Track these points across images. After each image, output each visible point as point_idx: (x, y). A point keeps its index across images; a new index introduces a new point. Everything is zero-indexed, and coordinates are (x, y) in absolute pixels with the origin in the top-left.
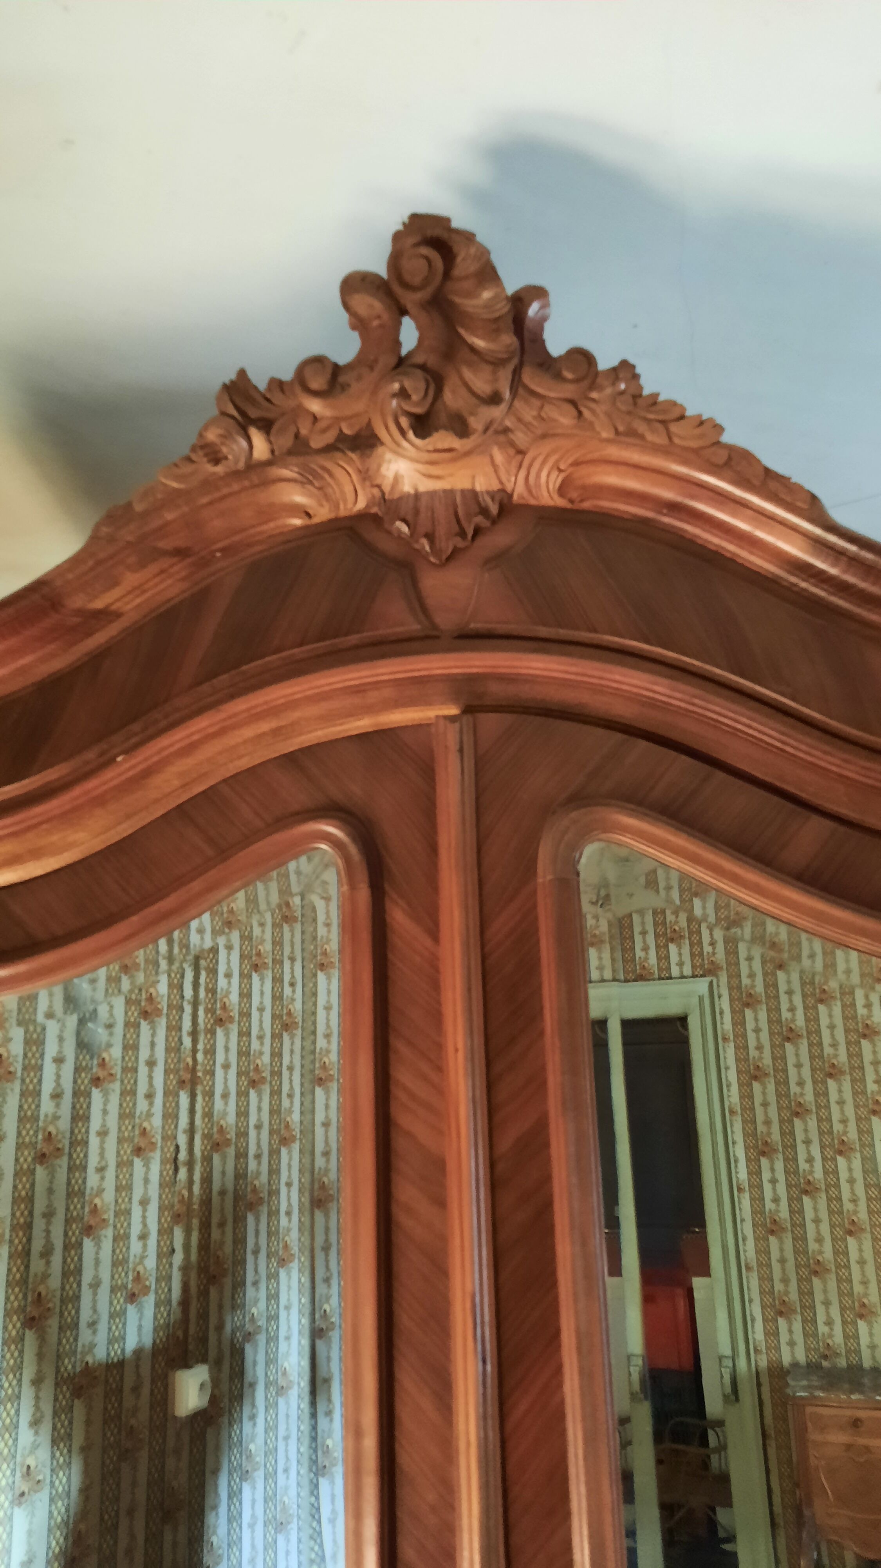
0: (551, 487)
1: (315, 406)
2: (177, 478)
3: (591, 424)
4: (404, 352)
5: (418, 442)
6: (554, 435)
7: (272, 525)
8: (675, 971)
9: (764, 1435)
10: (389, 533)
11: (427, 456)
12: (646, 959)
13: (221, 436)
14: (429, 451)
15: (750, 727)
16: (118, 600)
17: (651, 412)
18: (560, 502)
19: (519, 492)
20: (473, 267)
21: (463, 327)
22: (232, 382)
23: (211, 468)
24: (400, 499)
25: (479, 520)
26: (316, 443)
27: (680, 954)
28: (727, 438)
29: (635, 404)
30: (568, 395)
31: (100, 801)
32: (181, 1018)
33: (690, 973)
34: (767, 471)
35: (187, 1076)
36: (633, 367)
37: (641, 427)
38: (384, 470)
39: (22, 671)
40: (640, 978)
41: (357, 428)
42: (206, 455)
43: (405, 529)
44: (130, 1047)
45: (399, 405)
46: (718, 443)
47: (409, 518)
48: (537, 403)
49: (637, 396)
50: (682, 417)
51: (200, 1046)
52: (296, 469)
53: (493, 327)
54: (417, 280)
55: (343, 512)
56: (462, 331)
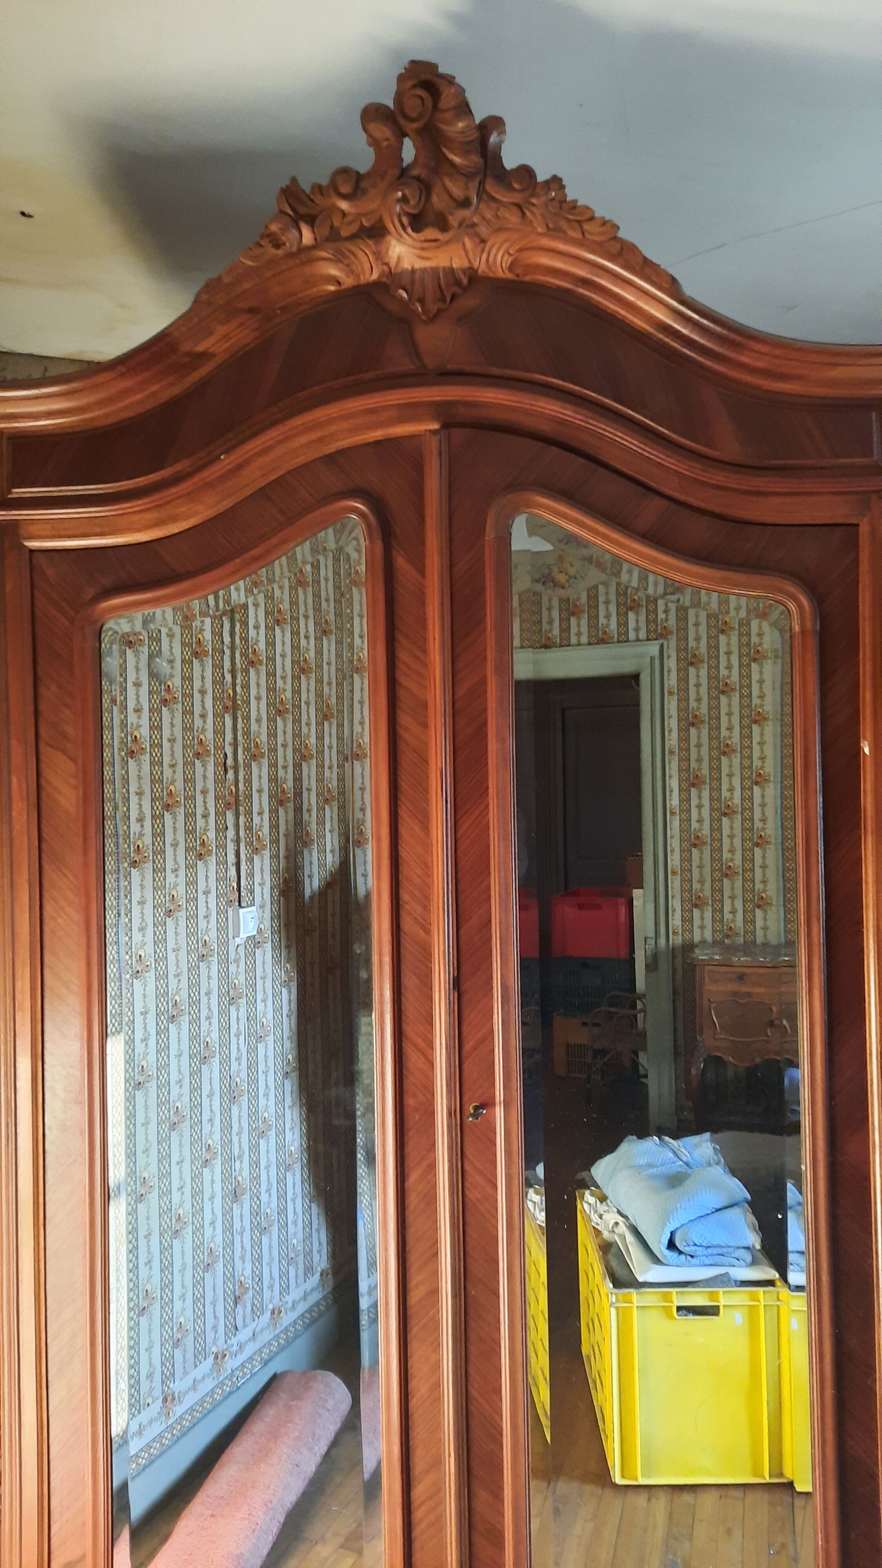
0: (504, 266)
1: (344, 205)
2: (252, 258)
3: (531, 222)
4: (405, 164)
5: (414, 235)
6: (507, 229)
7: (314, 290)
8: (632, 635)
9: (675, 992)
10: (394, 297)
11: (419, 245)
12: (608, 625)
13: (281, 229)
14: (421, 241)
15: (623, 439)
16: (213, 345)
17: (572, 214)
18: (509, 276)
19: (482, 268)
20: (453, 103)
21: (445, 147)
22: (287, 186)
23: (273, 251)
24: (402, 273)
25: (455, 289)
26: (344, 233)
27: (637, 621)
28: (621, 234)
29: (561, 207)
30: (517, 201)
31: (209, 485)
32: (222, 659)
33: (645, 637)
34: (645, 259)
35: (229, 704)
36: (561, 180)
37: (564, 225)
38: (390, 253)
39: (153, 395)
40: (602, 642)
41: (373, 221)
42: (270, 242)
43: (405, 295)
44: (187, 679)
45: (401, 208)
46: (615, 238)
47: (408, 287)
48: (494, 205)
49: (563, 201)
50: (592, 218)
51: (238, 681)
52: (331, 252)
53: (465, 149)
54: (414, 115)
55: (362, 280)
56: (445, 150)
